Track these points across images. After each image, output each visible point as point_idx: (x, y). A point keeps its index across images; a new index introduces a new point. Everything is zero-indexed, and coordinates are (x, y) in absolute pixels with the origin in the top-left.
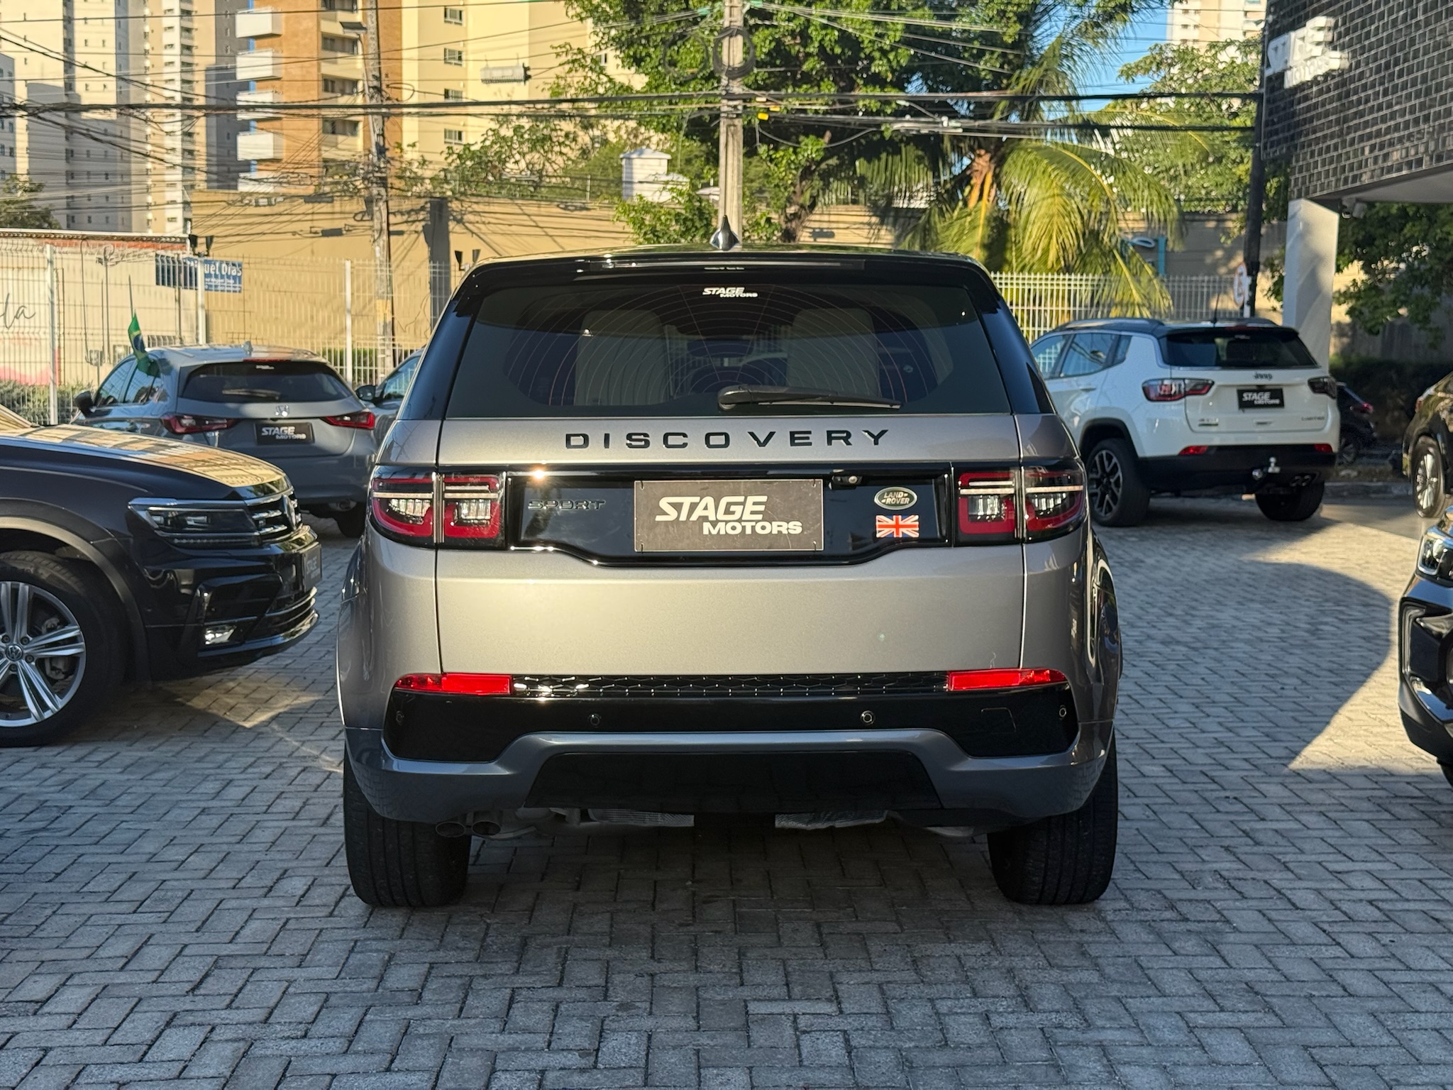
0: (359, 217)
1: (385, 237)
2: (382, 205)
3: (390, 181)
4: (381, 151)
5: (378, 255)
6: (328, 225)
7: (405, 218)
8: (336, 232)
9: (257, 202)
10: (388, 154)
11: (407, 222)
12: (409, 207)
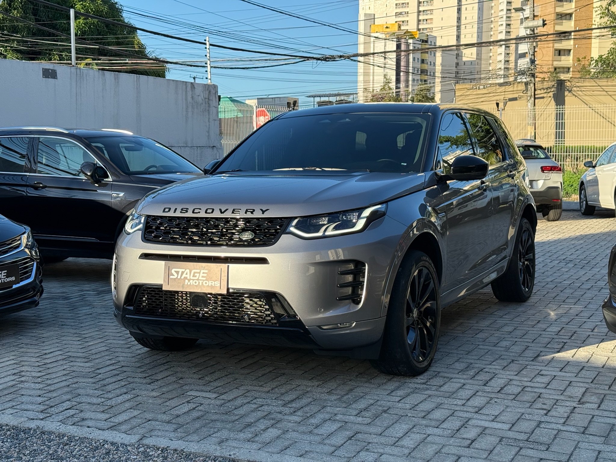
0: (525, 92)
1: (533, 99)
2: (532, 85)
3: (536, 75)
4: (533, 62)
5: (529, 106)
6: (511, 96)
7: (545, 91)
8: (515, 99)
9: (479, 87)
10: (536, 63)
11: (546, 93)
12: (547, 86)
